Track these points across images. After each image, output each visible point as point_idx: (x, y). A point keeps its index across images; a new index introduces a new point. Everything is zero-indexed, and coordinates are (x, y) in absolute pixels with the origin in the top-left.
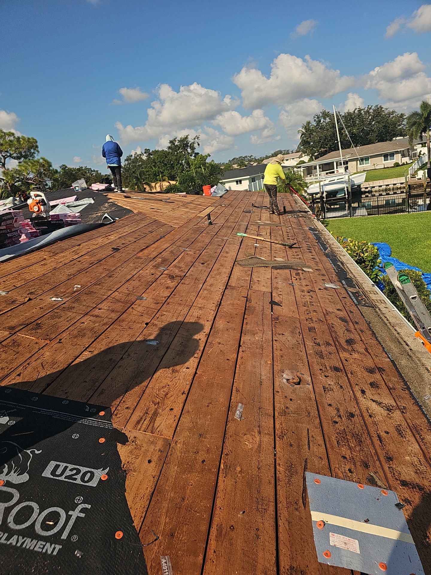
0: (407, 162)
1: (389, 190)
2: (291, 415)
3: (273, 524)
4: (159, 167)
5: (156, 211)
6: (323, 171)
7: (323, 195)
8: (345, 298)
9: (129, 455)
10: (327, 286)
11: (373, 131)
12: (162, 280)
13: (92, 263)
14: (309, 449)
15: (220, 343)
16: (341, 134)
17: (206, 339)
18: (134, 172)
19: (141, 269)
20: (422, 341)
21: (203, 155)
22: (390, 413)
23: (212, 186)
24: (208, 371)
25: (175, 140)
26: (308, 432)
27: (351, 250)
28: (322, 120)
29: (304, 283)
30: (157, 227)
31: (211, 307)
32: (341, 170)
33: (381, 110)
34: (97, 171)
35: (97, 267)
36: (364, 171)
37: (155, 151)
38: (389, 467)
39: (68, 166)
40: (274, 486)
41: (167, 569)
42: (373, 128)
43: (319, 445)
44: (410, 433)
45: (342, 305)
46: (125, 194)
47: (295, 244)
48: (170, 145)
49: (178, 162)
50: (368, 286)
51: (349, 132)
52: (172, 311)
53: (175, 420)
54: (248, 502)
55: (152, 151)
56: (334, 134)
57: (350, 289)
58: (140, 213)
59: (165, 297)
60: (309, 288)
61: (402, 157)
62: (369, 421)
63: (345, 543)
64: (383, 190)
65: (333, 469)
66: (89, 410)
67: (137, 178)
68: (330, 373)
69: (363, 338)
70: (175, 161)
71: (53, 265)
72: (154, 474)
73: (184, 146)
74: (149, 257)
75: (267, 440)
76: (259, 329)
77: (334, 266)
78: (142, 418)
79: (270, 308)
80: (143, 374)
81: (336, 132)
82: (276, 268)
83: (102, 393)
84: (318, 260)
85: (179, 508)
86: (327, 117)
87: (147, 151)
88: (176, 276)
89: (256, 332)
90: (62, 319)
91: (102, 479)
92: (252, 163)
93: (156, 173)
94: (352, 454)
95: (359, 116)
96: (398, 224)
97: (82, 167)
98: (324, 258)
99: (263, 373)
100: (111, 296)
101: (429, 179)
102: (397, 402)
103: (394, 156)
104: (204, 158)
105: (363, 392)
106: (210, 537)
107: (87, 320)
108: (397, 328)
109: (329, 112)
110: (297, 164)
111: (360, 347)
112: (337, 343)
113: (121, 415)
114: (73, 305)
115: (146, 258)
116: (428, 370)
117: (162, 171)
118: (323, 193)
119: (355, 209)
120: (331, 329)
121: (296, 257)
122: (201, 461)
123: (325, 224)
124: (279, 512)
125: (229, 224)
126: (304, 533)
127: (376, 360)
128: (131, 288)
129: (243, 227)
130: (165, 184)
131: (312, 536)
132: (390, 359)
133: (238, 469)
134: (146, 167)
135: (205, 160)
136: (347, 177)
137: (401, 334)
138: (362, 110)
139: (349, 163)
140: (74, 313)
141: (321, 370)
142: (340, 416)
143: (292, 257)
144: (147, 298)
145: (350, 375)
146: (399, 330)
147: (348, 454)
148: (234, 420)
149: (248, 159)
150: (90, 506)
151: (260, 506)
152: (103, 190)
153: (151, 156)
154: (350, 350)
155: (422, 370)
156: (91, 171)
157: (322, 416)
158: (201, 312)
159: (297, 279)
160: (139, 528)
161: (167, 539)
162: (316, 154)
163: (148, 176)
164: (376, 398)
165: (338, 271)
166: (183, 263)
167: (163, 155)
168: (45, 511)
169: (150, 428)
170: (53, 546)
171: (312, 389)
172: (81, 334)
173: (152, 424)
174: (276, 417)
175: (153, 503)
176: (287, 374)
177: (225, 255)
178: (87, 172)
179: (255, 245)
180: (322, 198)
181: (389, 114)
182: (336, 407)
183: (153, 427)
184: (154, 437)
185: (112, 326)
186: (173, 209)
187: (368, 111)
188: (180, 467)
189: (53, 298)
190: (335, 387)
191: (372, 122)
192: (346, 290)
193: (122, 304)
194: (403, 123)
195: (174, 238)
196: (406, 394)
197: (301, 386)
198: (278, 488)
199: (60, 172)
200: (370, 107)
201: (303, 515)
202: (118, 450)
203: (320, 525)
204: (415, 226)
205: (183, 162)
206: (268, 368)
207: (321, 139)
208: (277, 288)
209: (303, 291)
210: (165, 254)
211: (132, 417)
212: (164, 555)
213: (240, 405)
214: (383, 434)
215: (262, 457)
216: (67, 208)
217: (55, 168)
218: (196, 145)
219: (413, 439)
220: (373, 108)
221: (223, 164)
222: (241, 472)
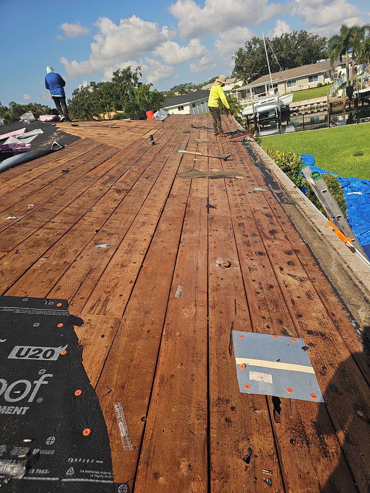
0: (329, 83)
1: (314, 108)
2: (222, 290)
3: (206, 370)
4: (106, 99)
5: (102, 136)
6: (255, 94)
7: (257, 116)
8: (271, 198)
9: (85, 333)
10: (256, 189)
11: (299, 54)
12: (109, 194)
13: (44, 185)
14: (236, 314)
15: (163, 242)
16: (270, 59)
17: (151, 239)
18: (82, 105)
19: (90, 186)
20: (333, 228)
21: (146, 84)
22: (302, 283)
23: (155, 112)
24: (152, 263)
25: (118, 72)
26: (235, 302)
27: (279, 160)
28: (253, 46)
29: (236, 188)
30: (104, 150)
31: (155, 213)
32: (272, 92)
33: (306, 34)
34: (47, 106)
35: (49, 187)
36: (292, 92)
37: (100, 83)
38: (299, 322)
39: (17, 103)
40: (206, 343)
41: (120, 411)
42: (299, 52)
43: (244, 310)
44: (317, 296)
45: (268, 204)
46: (73, 123)
47: (229, 156)
48: (114, 77)
49: (124, 93)
50: (290, 188)
51: (278, 56)
52: (120, 219)
53: (124, 303)
54: (185, 356)
55: (98, 84)
56: (265, 60)
57: (275, 191)
58: (87, 139)
59: (113, 208)
60: (241, 192)
61: (325, 78)
62: (285, 290)
63: (262, 378)
64: (308, 109)
65: (254, 326)
66: (48, 303)
67: (86, 110)
68: (255, 257)
69: (284, 229)
70: (120, 92)
71: (7, 189)
72: (107, 345)
73: (127, 77)
74: (97, 175)
75: (202, 310)
76: (196, 228)
77: (262, 173)
78: (95, 305)
79: (207, 211)
80: (95, 270)
81: (266, 57)
82: (212, 178)
83: (58, 289)
84: (248, 169)
85: (129, 367)
86: (258, 43)
87: (92, 84)
88: (123, 190)
89: (194, 230)
90: (18, 234)
91: (61, 354)
92: (192, 90)
93: (103, 104)
94: (270, 315)
95: (286, 41)
96: (320, 138)
97: (32, 104)
98: (255, 167)
99: (199, 261)
100: (63, 211)
101: (348, 97)
102: (309, 275)
103: (317, 77)
104: (147, 88)
105: (281, 269)
106: (154, 384)
107: (42, 233)
108: (312, 219)
109: (258, 38)
110: (232, 89)
111: (281, 236)
112: (262, 234)
113: (76, 304)
114: (28, 221)
115: (94, 176)
116: (335, 249)
117: (109, 102)
118: (256, 114)
119: (284, 127)
120: (257, 223)
121: (230, 167)
122: (147, 331)
123: (259, 142)
124: (210, 361)
125: (171, 144)
126: (230, 374)
127: (294, 244)
128: (81, 202)
129: (184, 145)
130: (113, 114)
131: (236, 375)
132: (305, 243)
133: (178, 334)
134: (93, 100)
135: (148, 90)
136: (277, 99)
137: (315, 223)
138: (289, 35)
139: (278, 85)
140: (29, 227)
141: (247, 255)
142: (261, 288)
143: (226, 168)
144: (96, 210)
145: (271, 257)
146: (314, 220)
147: (267, 315)
148: (174, 298)
149: (188, 86)
150: (52, 375)
151: (195, 359)
152: (51, 121)
153: (98, 89)
154: (273, 238)
155: (331, 250)
156: (41, 106)
157: (247, 290)
158: (146, 218)
159: (230, 186)
160: (95, 386)
161: (119, 391)
162: (249, 79)
163: (96, 108)
164: (292, 273)
165: (266, 177)
166: (129, 179)
167: (109, 86)
168: (13, 384)
169: (102, 311)
170: (21, 408)
171: (240, 270)
172: (37, 244)
173: (104, 309)
174: (209, 293)
175: (106, 366)
176: (219, 261)
177: (167, 169)
178: (37, 108)
179: (194, 159)
180: (255, 118)
181: (313, 38)
182: (259, 281)
183: (105, 310)
184: (106, 318)
185: (65, 236)
186: (119, 133)
187: (294, 36)
188: (129, 337)
189: (8, 217)
190: (258, 267)
191: (298, 46)
192: (272, 192)
193: (74, 217)
194: (325, 46)
195: (120, 158)
196: (316, 268)
197: (230, 268)
198: (210, 344)
199: (10, 110)
200: (295, 32)
201: (230, 361)
202: (75, 331)
203: (242, 366)
204: (335, 139)
205: (128, 92)
206: (203, 257)
207: (253, 64)
208: (213, 194)
209: (235, 195)
210: (112, 173)
211: (86, 305)
212: (116, 402)
213: (180, 286)
214: (296, 299)
215: (198, 323)
216: (18, 140)
217: (4, 106)
218: (138, 76)
219: (319, 301)
220: (298, 33)
221: (165, 92)
222: (179, 336)
